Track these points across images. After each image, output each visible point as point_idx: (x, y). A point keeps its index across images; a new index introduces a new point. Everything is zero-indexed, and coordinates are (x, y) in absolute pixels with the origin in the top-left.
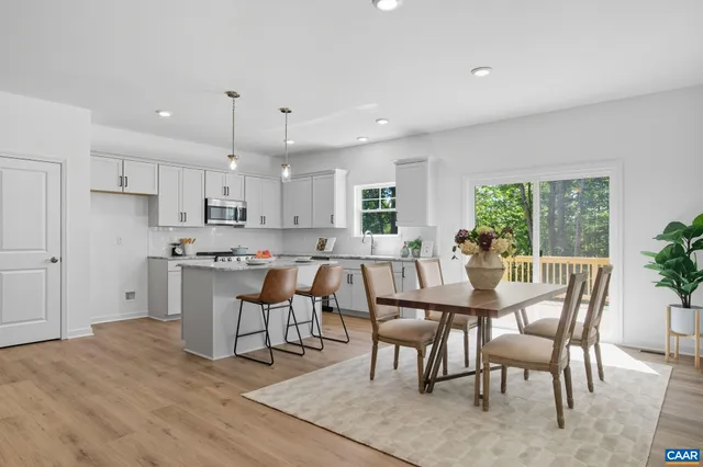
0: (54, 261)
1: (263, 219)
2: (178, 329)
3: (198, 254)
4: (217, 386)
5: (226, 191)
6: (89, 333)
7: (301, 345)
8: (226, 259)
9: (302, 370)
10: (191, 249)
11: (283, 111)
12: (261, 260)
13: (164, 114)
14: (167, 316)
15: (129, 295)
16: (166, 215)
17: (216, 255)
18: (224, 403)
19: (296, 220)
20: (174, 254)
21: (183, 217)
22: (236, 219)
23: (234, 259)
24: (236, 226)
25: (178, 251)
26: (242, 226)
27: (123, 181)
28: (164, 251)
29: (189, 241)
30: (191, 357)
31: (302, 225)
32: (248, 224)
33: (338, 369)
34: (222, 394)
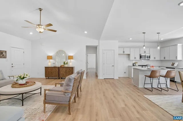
0: (113, 66)
1: (155, 58)
2: (133, 80)
3: (138, 65)
4: (138, 92)
5: (145, 52)
6: (118, 78)
7: (161, 88)
8: (145, 67)
9: (160, 94)
10: (137, 64)
11: (158, 33)
12: (151, 68)
13: (131, 39)
14: (132, 77)
15: (125, 72)
16: (132, 57)
17: (142, 66)
18: (139, 96)
19: (165, 58)
20: (133, 65)
21: (135, 58)
22: (147, 58)
23: (147, 67)
24: (148, 60)
25: (134, 65)
26: (149, 60)
27: (124, 52)
28: (131, 65)
29: (137, 63)
30: (135, 86)
31: (166, 59)
32: (151, 59)
33: (171, 97)
34: (139, 94)
